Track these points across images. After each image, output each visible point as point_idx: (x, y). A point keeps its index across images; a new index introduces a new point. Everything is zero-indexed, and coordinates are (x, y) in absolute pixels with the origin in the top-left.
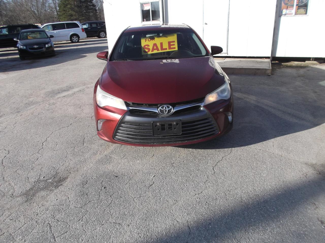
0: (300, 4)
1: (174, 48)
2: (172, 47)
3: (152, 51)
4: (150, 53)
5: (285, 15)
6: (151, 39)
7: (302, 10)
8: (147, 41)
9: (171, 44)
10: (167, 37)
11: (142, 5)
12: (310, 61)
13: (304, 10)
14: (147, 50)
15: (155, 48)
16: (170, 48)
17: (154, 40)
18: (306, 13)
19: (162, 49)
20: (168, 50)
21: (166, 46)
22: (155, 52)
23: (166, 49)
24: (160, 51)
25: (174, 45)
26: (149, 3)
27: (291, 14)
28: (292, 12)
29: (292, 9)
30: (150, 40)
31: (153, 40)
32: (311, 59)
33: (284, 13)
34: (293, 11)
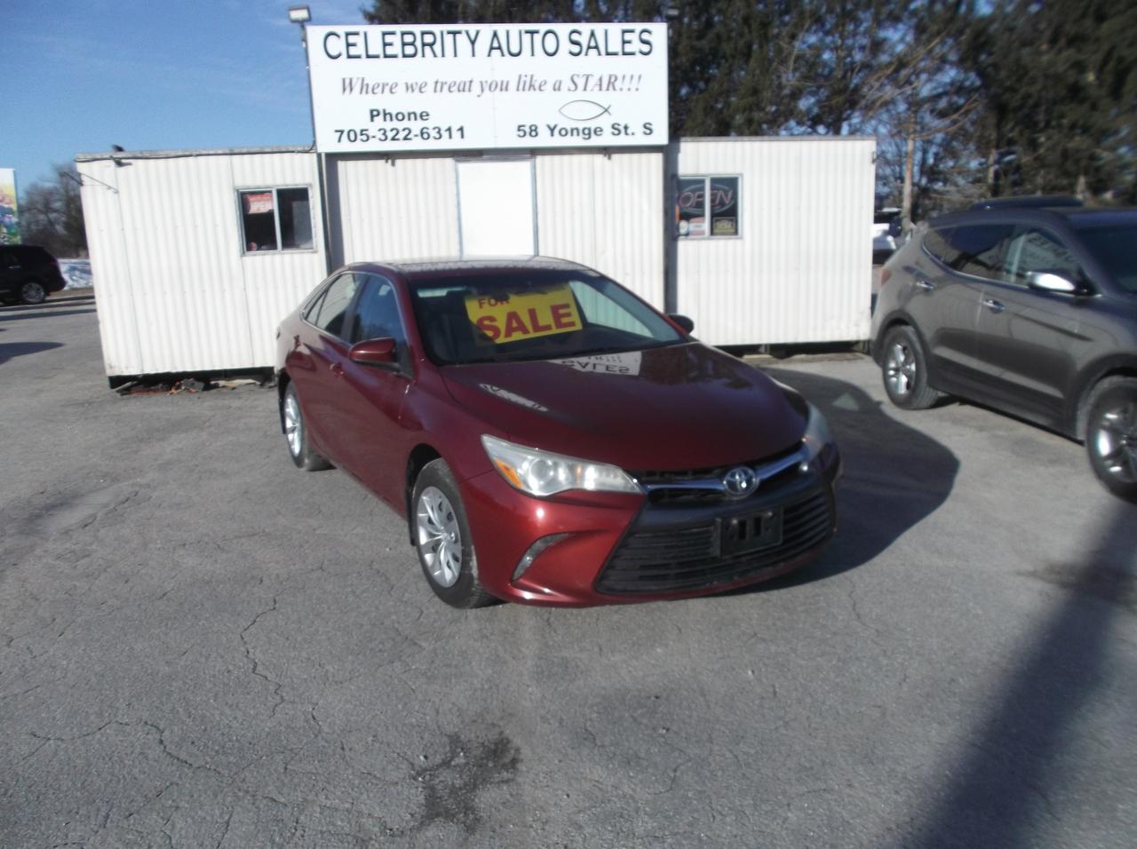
0: (719, 209)
1: (572, 324)
2: (565, 320)
3: (508, 334)
4: (501, 340)
5: (687, 234)
6: (497, 301)
7: (725, 224)
8: (486, 306)
9: (562, 311)
10: (543, 293)
11: (244, 198)
12: (760, 353)
13: (730, 223)
14: (490, 333)
15: (515, 324)
16: (559, 325)
17: (508, 302)
18: (736, 233)
19: (537, 328)
20: (555, 331)
21: (545, 318)
22: (517, 336)
23: (548, 327)
24: (532, 335)
25: (568, 315)
26: (270, 192)
27: (702, 233)
28: (701, 229)
29: (703, 222)
30: (493, 301)
31: (504, 302)
32: (762, 350)
33: (683, 230)
34: (706, 225)
